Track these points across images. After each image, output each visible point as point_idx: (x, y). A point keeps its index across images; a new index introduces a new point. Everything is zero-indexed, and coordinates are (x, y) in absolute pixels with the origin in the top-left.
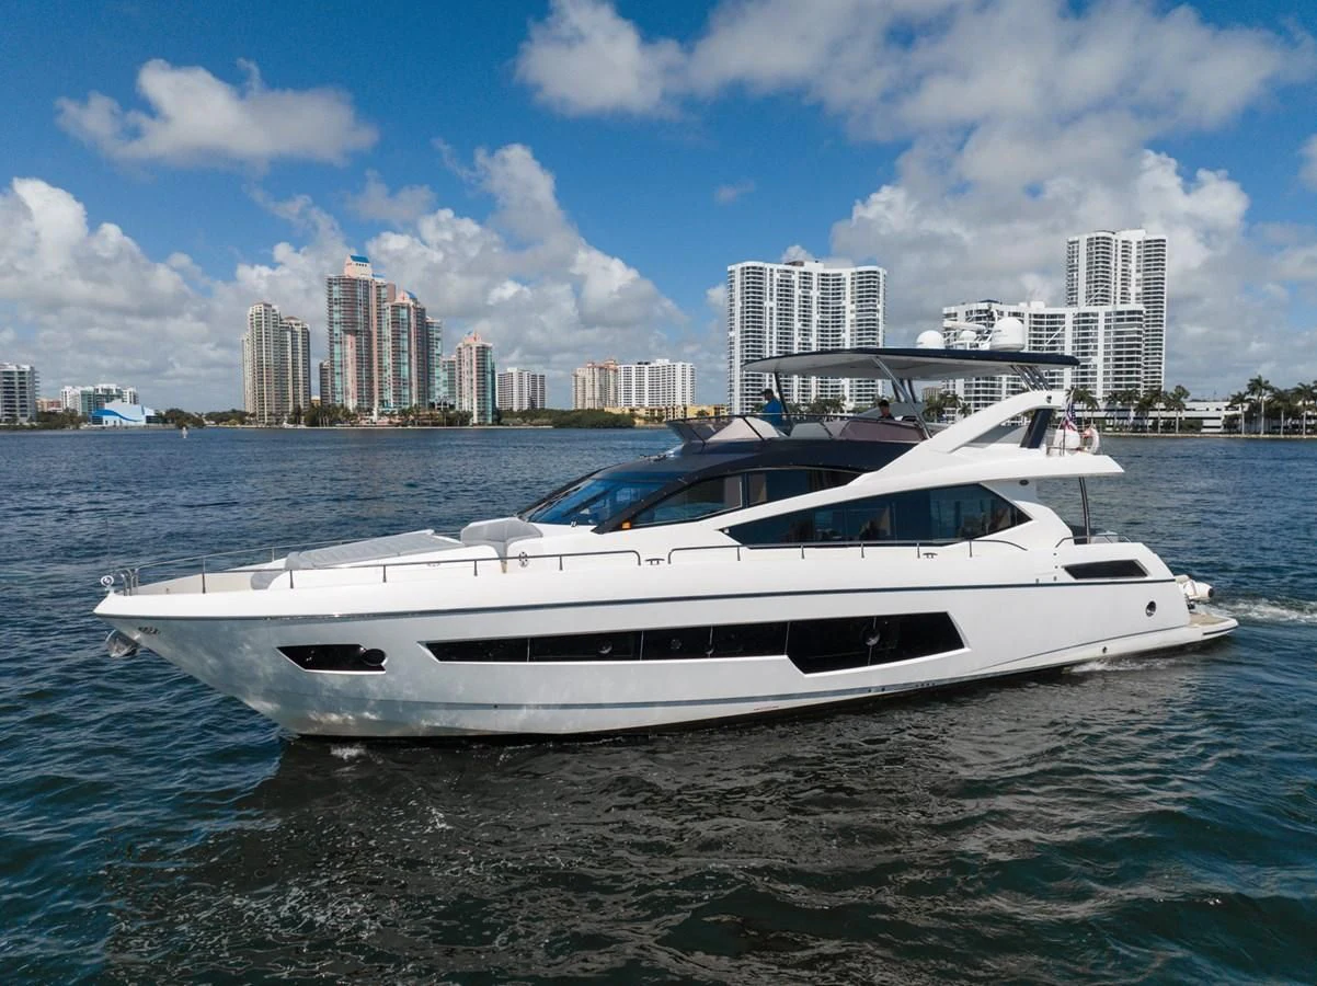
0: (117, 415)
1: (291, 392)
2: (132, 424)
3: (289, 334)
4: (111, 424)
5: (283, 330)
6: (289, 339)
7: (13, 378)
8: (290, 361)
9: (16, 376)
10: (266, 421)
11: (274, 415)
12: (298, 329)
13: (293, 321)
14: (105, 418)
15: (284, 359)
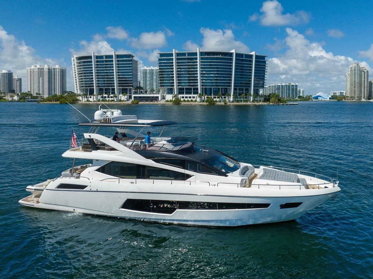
0: (322, 97)
1: (363, 90)
2: (325, 99)
3: (363, 73)
4: (320, 100)
5: (361, 71)
6: (363, 74)
7: (294, 87)
8: (363, 81)
9: (295, 86)
10: (356, 99)
11: (359, 97)
12: (366, 71)
13: (364, 69)
14: (319, 98)
15: (361, 81)
